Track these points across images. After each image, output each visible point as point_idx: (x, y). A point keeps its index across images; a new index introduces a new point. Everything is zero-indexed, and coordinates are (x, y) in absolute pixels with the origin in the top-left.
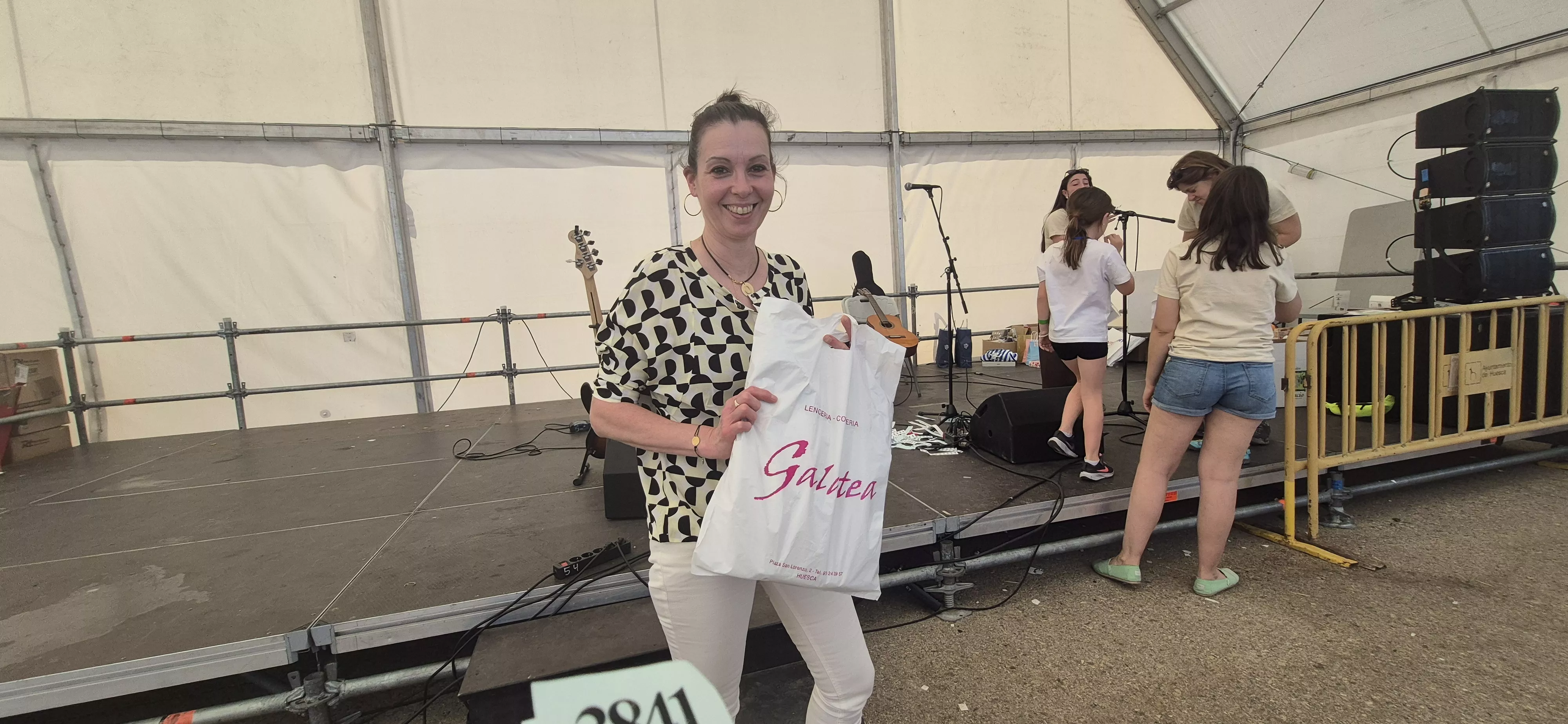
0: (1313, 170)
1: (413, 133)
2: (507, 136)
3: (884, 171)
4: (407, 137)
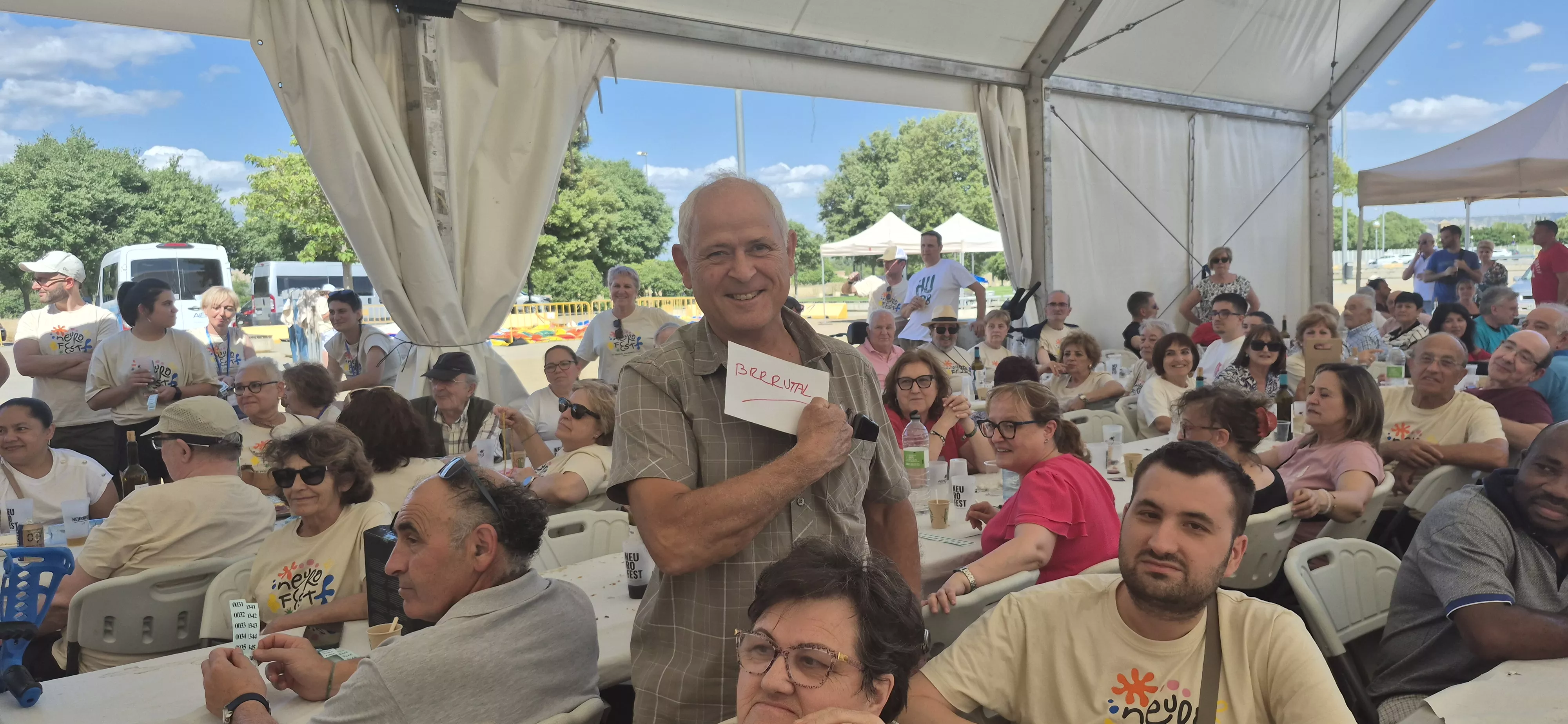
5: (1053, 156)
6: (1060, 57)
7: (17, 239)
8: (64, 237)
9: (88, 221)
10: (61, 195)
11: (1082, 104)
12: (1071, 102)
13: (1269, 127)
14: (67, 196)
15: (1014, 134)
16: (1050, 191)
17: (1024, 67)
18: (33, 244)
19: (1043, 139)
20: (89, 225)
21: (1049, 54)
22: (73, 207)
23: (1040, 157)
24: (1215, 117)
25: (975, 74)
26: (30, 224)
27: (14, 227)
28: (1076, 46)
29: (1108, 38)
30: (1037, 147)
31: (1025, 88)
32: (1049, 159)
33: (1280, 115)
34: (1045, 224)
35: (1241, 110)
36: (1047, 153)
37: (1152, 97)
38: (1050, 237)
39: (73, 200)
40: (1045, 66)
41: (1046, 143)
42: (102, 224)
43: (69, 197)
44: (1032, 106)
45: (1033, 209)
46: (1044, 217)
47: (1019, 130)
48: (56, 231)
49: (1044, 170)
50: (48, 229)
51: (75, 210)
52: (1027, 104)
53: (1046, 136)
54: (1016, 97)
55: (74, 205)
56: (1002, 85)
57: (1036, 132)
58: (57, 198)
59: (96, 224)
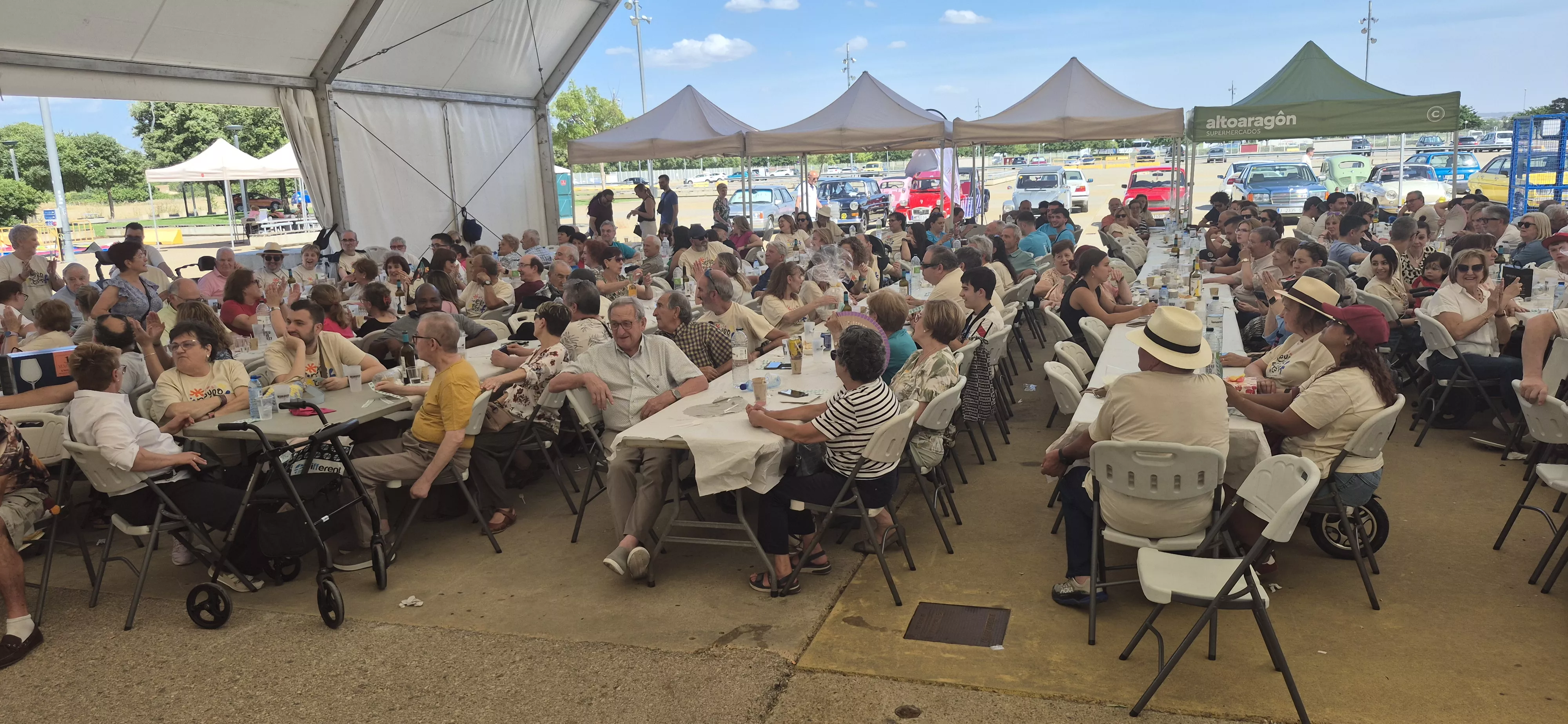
5: (339, 137)
6: (337, 69)
11: (359, 98)
12: (349, 97)
13: (505, 109)
15: (309, 122)
16: (340, 161)
17: (311, 75)
19: (331, 126)
21: (328, 67)
23: (330, 137)
24: (463, 104)
25: (275, 82)
28: (348, 62)
29: (370, 58)
30: (328, 131)
31: (314, 90)
32: (337, 139)
33: (510, 101)
34: (339, 183)
35: (480, 99)
36: (334, 135)
37: (411, 92)
38: (344, 192)
40: (327, 76)
41: (333, 128)
44: (320, 102)
45: (329, 173)
46: (338, 179)
47: (312, 119)
49: (334, 147)
52: (317, 100)
53: (333, 123)
54: (308, 97)
56: (295, 88)
57: (326, 120)
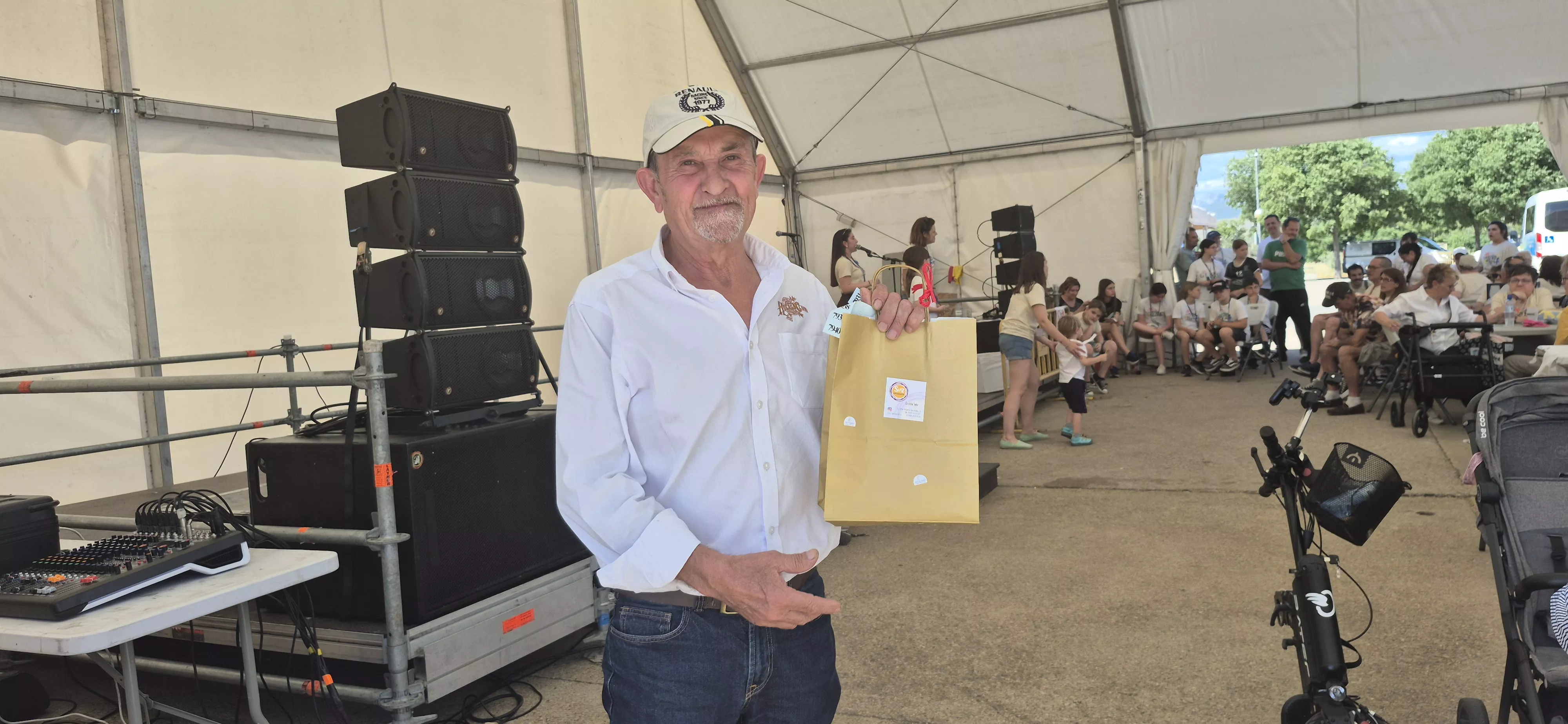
0: (855, 220)
1: (159, 108)
2: (259, 123)
3: (576, 192)
4: (153, 113)
7: (1475, 186)
8: (1514, 182)
9: (1537, 166)
10: (1514, 146)
14: (1518, 147)
18: (1490, 189)
20: (1537, 170)
22: (1523, 156)
26: (1488, 173)
27: (1473, 176)
39: (1524, 149)
42: (1547, 169)
43: (1521, 147)
48: (1509, 177)
50: (1502, 175)
51: (1525, 158)
55: (1525, 153)
58: (1512, 148)
59: (1541, 167)
